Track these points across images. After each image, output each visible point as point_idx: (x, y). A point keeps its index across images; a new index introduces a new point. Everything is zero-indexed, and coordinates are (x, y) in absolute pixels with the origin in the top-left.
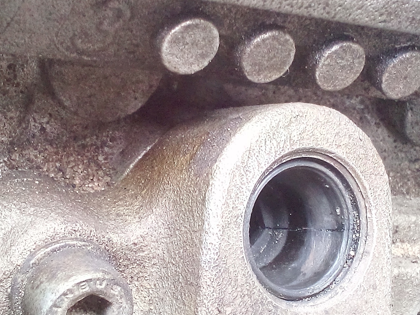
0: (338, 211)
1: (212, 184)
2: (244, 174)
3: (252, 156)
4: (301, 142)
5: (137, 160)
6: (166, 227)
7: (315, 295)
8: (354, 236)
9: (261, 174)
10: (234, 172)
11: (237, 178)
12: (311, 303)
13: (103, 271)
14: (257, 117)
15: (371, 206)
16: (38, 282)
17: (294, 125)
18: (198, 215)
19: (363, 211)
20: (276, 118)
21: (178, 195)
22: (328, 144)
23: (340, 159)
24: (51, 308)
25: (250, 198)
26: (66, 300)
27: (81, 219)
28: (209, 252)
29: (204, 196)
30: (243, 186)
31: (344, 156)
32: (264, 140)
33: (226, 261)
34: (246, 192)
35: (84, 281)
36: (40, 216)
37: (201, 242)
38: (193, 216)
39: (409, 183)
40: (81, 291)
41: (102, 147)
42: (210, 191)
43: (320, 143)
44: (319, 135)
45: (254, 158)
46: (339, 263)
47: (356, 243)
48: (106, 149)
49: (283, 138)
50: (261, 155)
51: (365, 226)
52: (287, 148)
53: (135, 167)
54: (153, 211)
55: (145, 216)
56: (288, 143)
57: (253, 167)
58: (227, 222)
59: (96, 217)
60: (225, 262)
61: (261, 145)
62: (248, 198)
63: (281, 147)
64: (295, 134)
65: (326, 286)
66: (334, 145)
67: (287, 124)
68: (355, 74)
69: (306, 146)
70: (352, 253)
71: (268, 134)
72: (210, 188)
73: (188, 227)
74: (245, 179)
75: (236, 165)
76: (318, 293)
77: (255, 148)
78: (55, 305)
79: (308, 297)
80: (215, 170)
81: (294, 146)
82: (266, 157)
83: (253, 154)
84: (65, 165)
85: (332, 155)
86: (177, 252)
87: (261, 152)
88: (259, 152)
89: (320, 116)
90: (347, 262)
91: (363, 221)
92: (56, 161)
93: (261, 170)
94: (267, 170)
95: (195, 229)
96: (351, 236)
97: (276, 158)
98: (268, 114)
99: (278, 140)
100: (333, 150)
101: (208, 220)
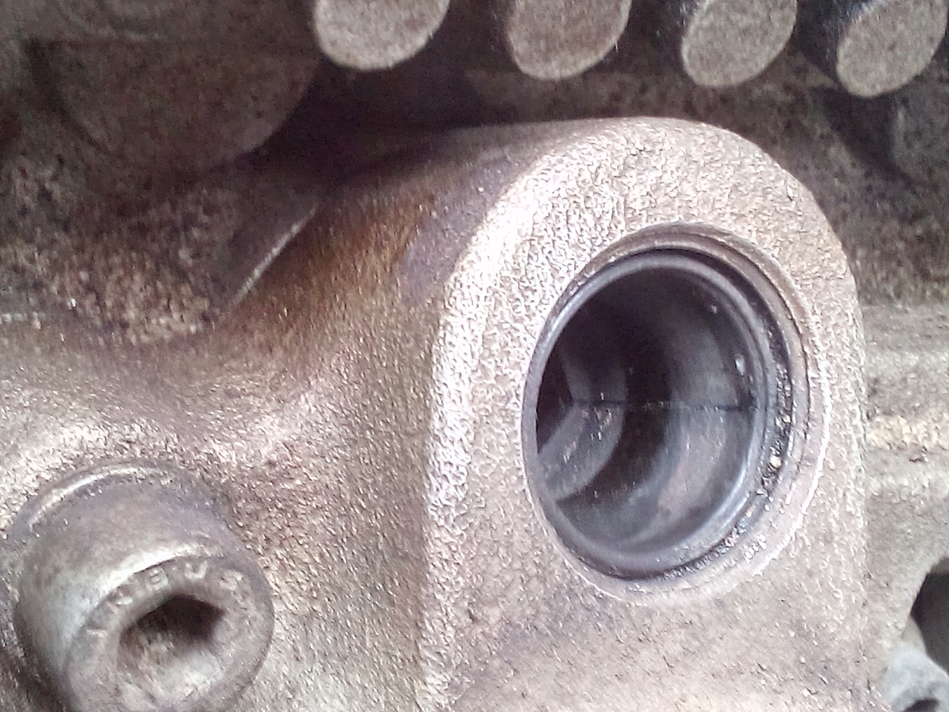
0: (740, 364)
1: (447, 323)
2: (519, 296)
3: (537, 254)
4: (651, 213)
5: (268, 259)
6: (343, 421)
7: (692, 563)
8: (778, 422)
9: (560, 294)
10: (497, 292)
11: (505, 308)
12: (684, 584)
13: (200, 539)
14: (545, 158)
15: (816, 351)
16: (48, 570)
17: (633, 173)
18: (415, 396)
19: (798, 363)
20: (590, 159)
21: (366, 347)
22: (715, 213)
23: (743, 246)
24: (82, 631)
25: (535, 352)
26: (116, 610)
27: (142, 413)
28: (445, 484)
29: (428, 351)
30: (518, 325)
31: (753, 239)
32: (564, 213)
33: (484, 503)
34: (525, 339)
35: (155, 566)
36: (45, 410)
37: (424, 460)
38: (404, 399)
39: (902, 271)
40: (149, 588)
41: (186, 228)
42: (441, 341)
43: (695, 212)
44: (693, 194)
45: (542, 258)
46: (745, 485)
47: (785, 438)
48: (196, 233)
49: (609, 207)
50: (557, 248)
51: (804, 398)
52: (619, 230)
53: (266, 274)
54: (309, 383)
55: (293, 397)
56: (621, 218)
57: (542, 278)
58: (483, 413)
59: (178, 403)
60: (483, 506)
61: (557, 226)
62: (531, 352)
63: (605, 226)
64: (638, 196)
65: (716, 541)
66: (727, 216)
67: (616, 173)
68: (773, 46)
69: (663, 222)
70: (775, 461)
71: (572, 200)
72: (441, 334)
73: (394, 423)
74: (522, 309)
75: (499, 276)
76: (700, 559)
77: (544, 233)
78: (91, 624)
79: (677, 568)
80: (452, 290)
81: (634, 223)
82: (570, 252)
83: (539, 247)
84: (101, 276)
85: (726, 237)
86: (370, 481)
87: (558, 242)
88: (554, 241)
89: (694, 149)
90: (763, 483)
91: (800, 385)
92: (80, 268)
93: (558, 285)
94: (573, 283)
95: (409, 429)
96: (772, 423)
97: (594, 255)
98: (571, 150)
99: (598, 211)
100: (724, 227)
101: (440, 409)
